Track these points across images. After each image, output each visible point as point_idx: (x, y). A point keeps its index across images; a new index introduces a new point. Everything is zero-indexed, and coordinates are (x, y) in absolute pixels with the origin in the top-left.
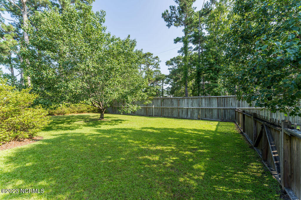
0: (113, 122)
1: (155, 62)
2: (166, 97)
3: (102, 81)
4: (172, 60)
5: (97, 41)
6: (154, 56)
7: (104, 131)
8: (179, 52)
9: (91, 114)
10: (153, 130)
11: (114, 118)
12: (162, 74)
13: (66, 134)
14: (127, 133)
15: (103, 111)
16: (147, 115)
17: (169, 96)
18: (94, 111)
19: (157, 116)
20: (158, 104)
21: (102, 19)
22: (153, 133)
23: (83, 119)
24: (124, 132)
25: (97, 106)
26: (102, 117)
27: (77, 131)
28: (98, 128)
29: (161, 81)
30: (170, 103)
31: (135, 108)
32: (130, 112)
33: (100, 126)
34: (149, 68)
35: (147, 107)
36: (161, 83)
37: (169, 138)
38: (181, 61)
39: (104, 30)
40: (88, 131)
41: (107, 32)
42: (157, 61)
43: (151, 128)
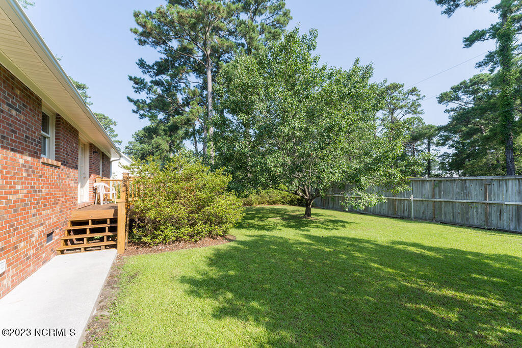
0: (329, 224)
1: (409, 101)
2: (438, 175)
3: (316, 150)
4: (456, 89)
5: (307, 84)
6: (405, 89)
7: (317, 239)
8: (480, 66)
9: (290, 208)
10: (422, 250)
11: (329, 216)
12: (427, 124)
13: (261, 236)
14: (361, 248)
15: (310, 202)
16: (395, 216)
17: (447, 173)
18: (291, 203)
19: (421, 219)
20: (424, 193)
21: (312, 44)
22: (422, 256)
23: (278, 214)
24: (355, 246)
25: (301, 194)
26: (308, 214)
27: (275, 233)
28: (306, 233)
29: (426, 141)
30: (458, 190)
31: (374, 200)
32: (364, 207)
33: (309, 229)
34: (395, 115)
35: (394, 198)
36: (424, 146)
37: (474, 275)
38: (486, 87)
39: (315, 62)
40: (291, 234)
41: (320, 65)
42: (415, 98)
43: (414, 245)
